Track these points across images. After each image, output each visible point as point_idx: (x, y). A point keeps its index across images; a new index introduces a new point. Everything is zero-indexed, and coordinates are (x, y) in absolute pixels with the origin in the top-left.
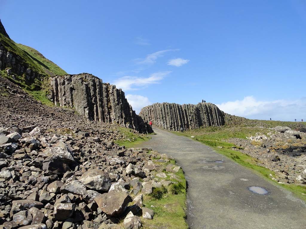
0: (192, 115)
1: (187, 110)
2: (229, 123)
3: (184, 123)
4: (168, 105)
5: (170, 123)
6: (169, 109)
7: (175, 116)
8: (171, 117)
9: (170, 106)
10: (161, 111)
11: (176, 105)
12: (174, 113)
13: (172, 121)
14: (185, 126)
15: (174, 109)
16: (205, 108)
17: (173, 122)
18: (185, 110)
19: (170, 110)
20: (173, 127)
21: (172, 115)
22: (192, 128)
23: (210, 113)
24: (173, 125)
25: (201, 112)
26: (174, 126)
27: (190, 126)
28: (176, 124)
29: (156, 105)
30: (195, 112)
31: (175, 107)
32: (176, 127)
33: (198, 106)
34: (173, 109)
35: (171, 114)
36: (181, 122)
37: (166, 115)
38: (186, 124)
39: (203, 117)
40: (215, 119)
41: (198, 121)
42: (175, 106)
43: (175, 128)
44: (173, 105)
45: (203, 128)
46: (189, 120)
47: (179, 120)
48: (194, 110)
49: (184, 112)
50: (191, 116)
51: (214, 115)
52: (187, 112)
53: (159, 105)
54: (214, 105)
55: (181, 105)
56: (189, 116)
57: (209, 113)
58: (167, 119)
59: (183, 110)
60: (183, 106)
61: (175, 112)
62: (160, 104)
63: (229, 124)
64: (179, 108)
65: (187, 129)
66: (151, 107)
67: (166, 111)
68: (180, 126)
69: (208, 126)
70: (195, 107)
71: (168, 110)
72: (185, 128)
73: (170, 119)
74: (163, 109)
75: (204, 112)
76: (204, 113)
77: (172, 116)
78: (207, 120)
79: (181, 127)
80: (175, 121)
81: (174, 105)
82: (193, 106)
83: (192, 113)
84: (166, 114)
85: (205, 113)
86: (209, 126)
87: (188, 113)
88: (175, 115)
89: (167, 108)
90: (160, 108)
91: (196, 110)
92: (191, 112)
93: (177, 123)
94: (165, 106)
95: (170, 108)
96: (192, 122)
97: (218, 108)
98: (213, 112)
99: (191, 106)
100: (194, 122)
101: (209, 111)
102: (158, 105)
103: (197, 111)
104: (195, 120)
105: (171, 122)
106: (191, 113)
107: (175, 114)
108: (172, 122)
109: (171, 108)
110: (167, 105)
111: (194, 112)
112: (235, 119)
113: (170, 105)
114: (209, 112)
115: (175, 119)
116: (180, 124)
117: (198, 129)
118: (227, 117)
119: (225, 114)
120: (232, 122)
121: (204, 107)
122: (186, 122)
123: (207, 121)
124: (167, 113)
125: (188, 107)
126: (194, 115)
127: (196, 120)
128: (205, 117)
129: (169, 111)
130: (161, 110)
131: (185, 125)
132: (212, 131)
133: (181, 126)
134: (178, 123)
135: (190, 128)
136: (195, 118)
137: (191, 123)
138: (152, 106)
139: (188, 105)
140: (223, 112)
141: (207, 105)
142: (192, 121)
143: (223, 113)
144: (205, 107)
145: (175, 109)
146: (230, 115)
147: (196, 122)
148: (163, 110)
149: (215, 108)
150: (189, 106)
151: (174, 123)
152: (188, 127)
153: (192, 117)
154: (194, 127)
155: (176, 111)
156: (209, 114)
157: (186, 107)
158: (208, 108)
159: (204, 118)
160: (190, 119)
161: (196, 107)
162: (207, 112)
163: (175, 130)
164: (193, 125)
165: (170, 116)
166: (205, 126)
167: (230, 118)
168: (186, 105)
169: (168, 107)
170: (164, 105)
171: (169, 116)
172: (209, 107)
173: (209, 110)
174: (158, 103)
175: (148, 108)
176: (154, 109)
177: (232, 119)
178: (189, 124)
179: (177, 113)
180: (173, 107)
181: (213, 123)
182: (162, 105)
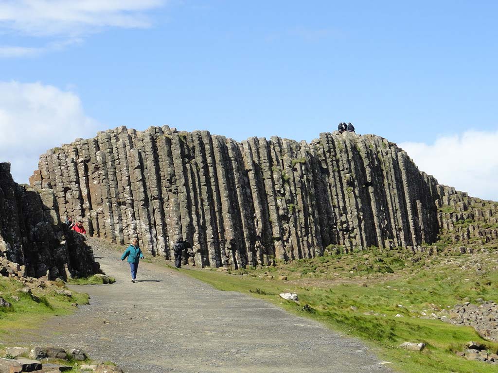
0: (287, 194)
1: (265, 166)
2: (460, 234)
3: (252, 229)
4: (175, 141)
5: (184, 229)
6: (178, 162)
7: (205, 195)
8: (188, 197)
9: (182, 144)
10: (142, 167)
11: (215, 143)
12: (203, 178)
13: (194, 217)
14: (252, 243)
15: (204, 161)
16: (349, 161)
17: (195, 223)
18: (257, 168)
19: (184, 163)
20: (196, 246)
21: (192, 188)
22: (289, 255)
23: (371, 184)
24: (196, 236)
25: (332, 180)
26: (203, 241)
27: (276, 243)
28: (209, 231)
29: (113, 141)
30: (302, 177)
31: (208, 152)
32: (211, 250)
33: (316, 149)
34: (199, 159)
35: (186, 184)
36: (237, 226)
37: (164, 190)
38: (258, 232)
39: (341, 204)
40: (395, 212)
41: (319, 222)
42: (207, 147)
43: (204, 252)
44: (196, 143)
45: (338, 252)
46: (274, 217)
47: (227, 217)
48: (298, 166)
49: (251, 175)
50: (284, 195)
51: (391, 193)
52: (267, 175)
53: (130, 138)
54: (391, 145)
55: (238, 140)
56: (276, 194)
57: (368, 184)
58: (170, 208)
59: (248, 165)
60: (246, 146)
61: (206, 173)
62: (135, 132)
63: (457, 238)
64: (229, 155)
65: (262, 259)
66: (92, 146)
67: (166, 171)
68: (228, 245)
69: (360, 247)
70: (302, 156)
71: (172, 163)
72: (254, 255)
73: (183, 211)
74: (151, 157)
75: (346, 177)
76: (344, 181)
77: (192, 194)
78: (358, 216)
79: (233, 249)
80: (208, 217)
81: (205, 141)
82: (294, 148)
83: (288, 182)
84: (165, 183)
85: (350, 184)
86: (369, 245)
87: (268, 183)
88: (210, 191)
89: (170, 154)
90: (134, 152)
91: (306, 169)
92: (282, 177)
93: (215, 232)
94: (161, 143)
95: (183, 156)
96: (286, 226)
97: (408, 162)
98: (389, 181)
99: (285, 146)
100: (295, 226)
101: (371, 173)
102: (123, 139)
103: (314, 176)
104: (302, 215)
105: (185, 222)
106: (285, 181)
107: (208, 183)
108: (190, 225)
109: (187, 156)
110: (169, 141)
111: (297, 179)
112: (488, 215)
113: (183, 140)
114: (369, 179)
115: (206, 207)
116: (229, 235)
117: (317, 260)
118: (452, 203)
119: (442, 188)
120: (471, 230)
121: (344, 156)
122: (260, 225)
123: (356, 222)
124: (170, 181)
125: (273, 154)
126: (299, 190)
127: (306, 215)
128: (351, 203)
129: (179, 171)
130: (137, 164)
131: (253, 238)
132: (379, 270)
133: (237, 245)
134: (223, 231)
135: (279, 256)
136: (301, 205)
137: (282, 231)
138: (96, 142)
139: (268, 144)
140: (434, 180)
141: (360, 146)
143: (434, 187)
144: (350, 154)
145: (209, 160)
146: (464, 195)
147: (306, 226)
148: (149, 163)
149: (395, 163)
150: (278, 149)
151: (203, 229)
152: (269, 249)
153: (288, 202)
154: (296, 252)
155: (211, 169)
156: (371, 189)
157: (263, 152)
158: (366, 162)
159: (345, 208)
160: (277, 208)
161: (308, 153)
162: (359, 181)
163: (206, 263)
164: (293, 239)
165: (182, 196)
166: (348, 245)
167: (466, 208)
168: (262, 143)
169: (176, 152)
170: (153, 140)
171: (176, 193)
172: (369, 155)
173: (368, 170)
174: (124, 129)
175: (77, 152)
176: (104, 157)
177: (473, 216)
178: (272, 234)
179: (217, 180)
180: (198, 149)
181: (387, 233)
182: (147, 139)
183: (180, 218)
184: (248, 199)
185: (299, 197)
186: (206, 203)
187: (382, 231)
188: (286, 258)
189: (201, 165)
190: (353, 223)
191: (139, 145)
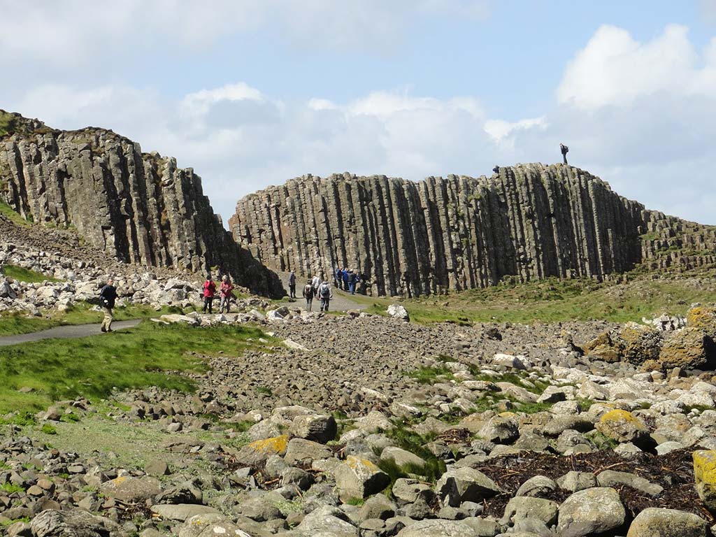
0: (461, 229)
1: (440, 203)
2: (659, 262)
3: (426, 262)
4: (354, 186)
5: (362, 264)
6: (357, 205)
7: (381, 234)
8: (366, 236)
9: (360, 189)
10: (325, 210)
11: (391, 186)
12: (380, 218)
13: (371, 253)
14: (426, 274)
15: (381, 203)
16: (528, 194)
17: (372, 258)
18: (433, 207)
19: (362, 206)
20: (373, 278)
21: (370, 228)
22: (462, 285)
23: (553, 215)
24: (373, 270)
25: (510, 213)
26: (379, 273)
27: (450, 274)
28: (385, 265)
29: (300, 187)
30: (476, 212)
31: (384, 194)
32: (387, 282)
33: (495, 184)
34: (376, 201)
35: (364, 225)
36: (410, 260)
37: (345, 230)
38: (432, 264)
39: (519, 236)
40: (581, 241)
41: (495, 255)
42: (384, 190)
43: (380, 283)
44: (374, 186)
45: (513, 282)
46: (448, 250)
47: (401, 251)
48: (473, 202)
49: (426, 213)
50: (458, 230)
51: (578, 223)
52: (442, 212)
53: (315, 184)
54: (580, 173)
55: (415, 181)
56: (450, 229)
57: (550, 216)
58: (350, 246)
59: (424, 204)
60: (422, 186)
61: (383, 213)
62: (319, 179)
63: (654, 266)
64: (405, 195)
65: (435, 289)
66: (283, 193)
67: (346, 213)
68: (402, 276)
69: (537, 277)
70: (478, 192)
71: (351, 206)
72: (428, 285)
73: (361, 248)
74: (333, 202)
75: (525, 209)
76: (523, 214)
77: (369, 233)
78: (536, 248)
79: (408, 280)
80: (384, 253)
81: (382, 184)
82: (470, 185)
83: (462, 217)
84: (345, 224)
85: (529, 216)
86: (547, 275)
87: (443, 219)
88: (386, 231)
89: (350, 198)
90: (318, 198)
91: (482, 205)
92: (457, 213)
93: (391, 266)
94: (342, 188)
95: (361, 199)
96: (459, 258)
97: (601, 188)
98: (577, 209)
99: (461, 183)
100: (469, 258)
101: (554, 204)
102: (309, 186)
103: (491, 210)
104: (475, 248)
105: (363, 257)
106: (459, 217)
107: (384, 223)
108: (368, 260)
109: (365, 198)
110: (348, 187)
111: (472, 215)
112: (698, 240)
113: (362, 185)
114: (552, 211)
115: (382, 244)
116: (403, 268)
117: (489, 289)
118: (658, 230)
119: (648, 214)
120: (673, 256)
121: (524, 189)
122: (434, 259)
123: (534, 253)
124: (350, 222)
125: (449, 192)
126: (473, 224)
127: (480, 249)
128: (529, 234)
129: (357, 213)
130: (321, 208)
131: (427, 270)
132: (548, 298)
133: (411, 277)
134: (398, 265)
135: (452, 287)
136: (474, 238)
137: (456, 264)
138: (286, 189)
139: (444, 182)
140: (641, 207)
141: (544, 177)
142: (461, 254)
143: (637, 214)
144: (531, 187)
145: (385, 201)
146: (675, 220)
147: (480, 258)
148: (332, 207)
149: (584, 192)
150: (454, 186)
151: (379, 263)
152: (442, 280)
153: (460, 236)
154: (468, 282)
155: (387, 210)
156: (553, 220)
157: (439, 191)
158: (549, 193)
159: (523, 239)
160: (451, 243)
161: (484, 189)
162: (541, 214)
163: (382, 293)
164: (466, 271)
165: (360, 235)
166: (524, 275)
167: (672, 234)
168: (438, 182)
169: (355, 196)
170: (335, 186)
171: (355, 232)
172: (554, 185)
173: (551, 201)
174: (310, 176)
175: (269, 197)
176: (292, 202)
177: (679, 243)
178: (446, 266)
179: (392, 220)
180: (375, 192)
181: (570, 262)
182: (330, 186)
183: (358, 255)
184: (422, 235)
185: (473, 232)
186: (382, 240)
187: (564, 261)
188: (458, 288)
189: (378, 207)
190: (531, 253)
191: (322, 191)
